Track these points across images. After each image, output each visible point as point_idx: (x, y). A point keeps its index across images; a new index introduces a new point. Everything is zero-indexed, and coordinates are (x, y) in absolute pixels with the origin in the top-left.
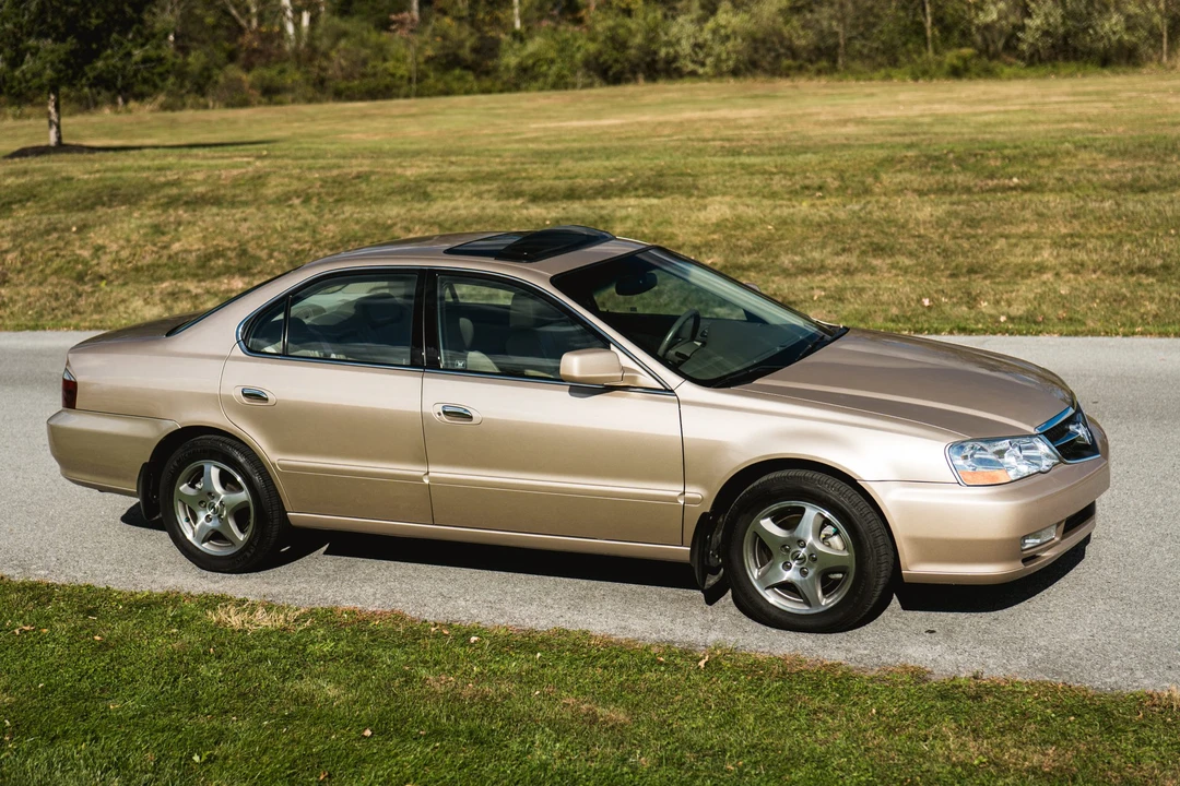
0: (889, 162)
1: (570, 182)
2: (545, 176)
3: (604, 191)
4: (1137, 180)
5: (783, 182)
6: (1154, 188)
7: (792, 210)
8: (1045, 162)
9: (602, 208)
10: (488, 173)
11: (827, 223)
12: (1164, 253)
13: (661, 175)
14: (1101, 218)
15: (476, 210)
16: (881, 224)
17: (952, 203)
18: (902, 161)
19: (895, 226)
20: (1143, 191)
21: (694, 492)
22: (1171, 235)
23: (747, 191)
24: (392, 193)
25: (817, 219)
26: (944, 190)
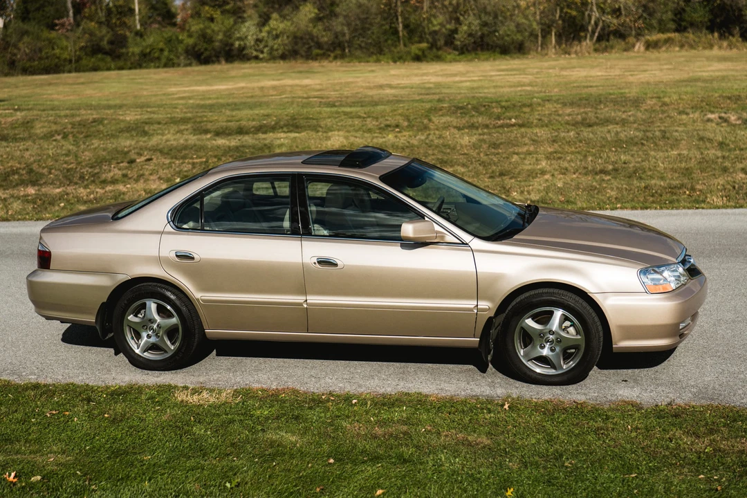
0: (434, 110)
1: (238, 123)
2: (220, 119)
3: (261, 129)
4: (584, 119)
5: (374, 123)
6: (597, 124)
7: (384, 140)
8: (527, 110)
9: (264, 139)
10: (181, 119)
11: (407, 147)
12: (613, 162)
13: (295, 119)
14: (570, 142)
15: (182, 141)
16: (440, 148)
17: (480, 134)
18: (441, 110)
19: (449, 148)
20: (590, 126)
21: (484, 304)
22: (613, 151)
23: (352, 128)
24: (121, 131)
25: (400, 145)
26: (472, 127)
